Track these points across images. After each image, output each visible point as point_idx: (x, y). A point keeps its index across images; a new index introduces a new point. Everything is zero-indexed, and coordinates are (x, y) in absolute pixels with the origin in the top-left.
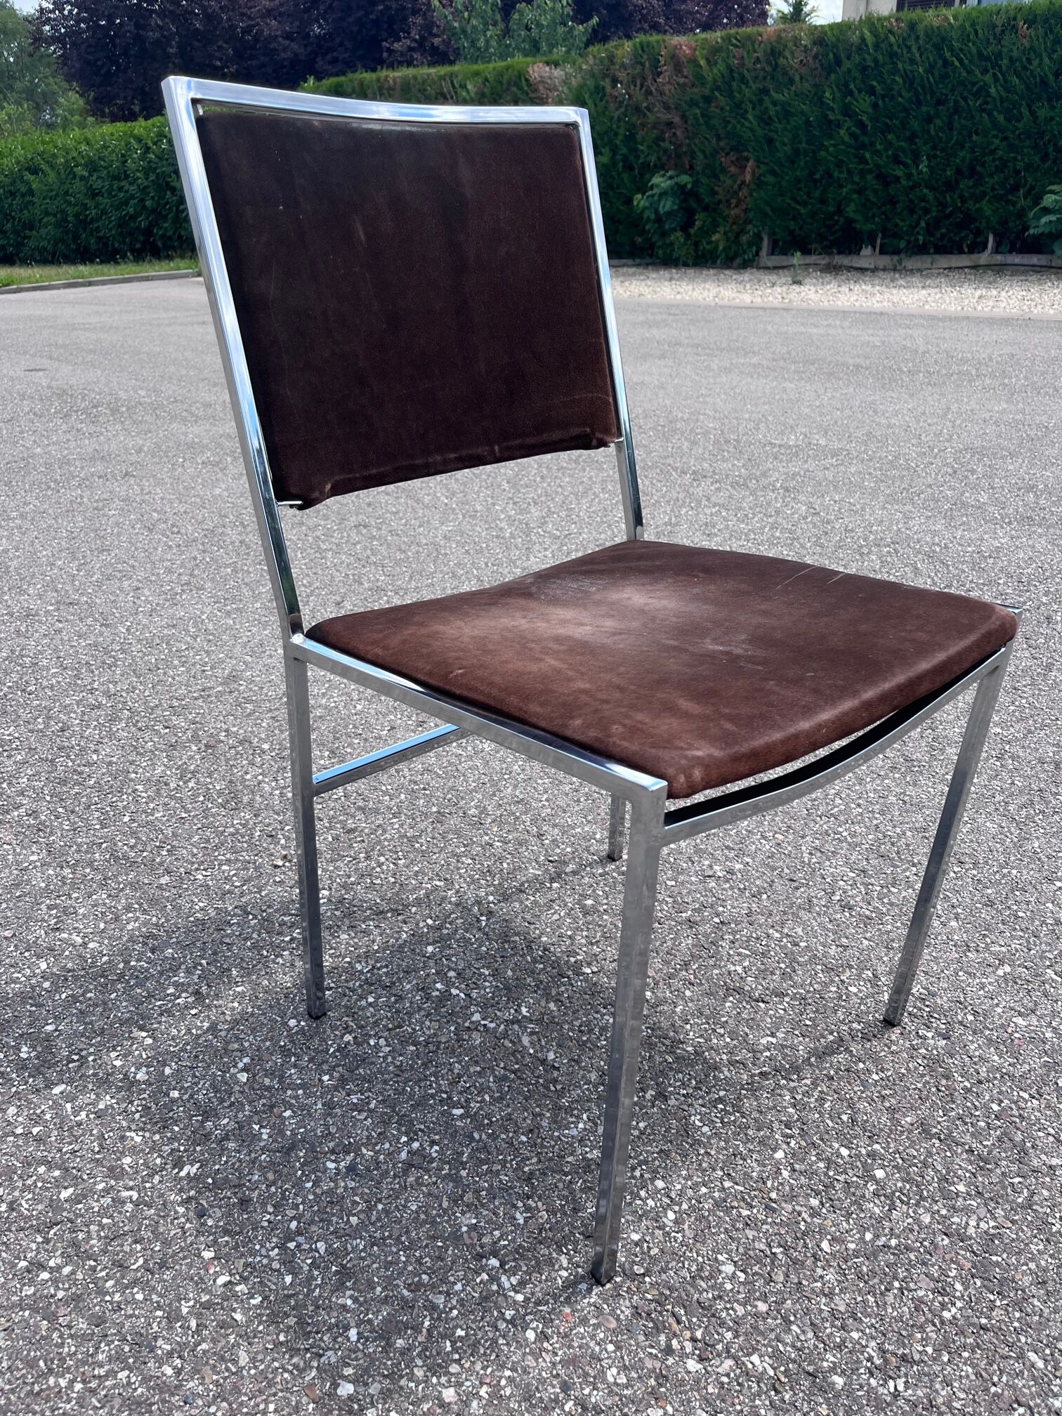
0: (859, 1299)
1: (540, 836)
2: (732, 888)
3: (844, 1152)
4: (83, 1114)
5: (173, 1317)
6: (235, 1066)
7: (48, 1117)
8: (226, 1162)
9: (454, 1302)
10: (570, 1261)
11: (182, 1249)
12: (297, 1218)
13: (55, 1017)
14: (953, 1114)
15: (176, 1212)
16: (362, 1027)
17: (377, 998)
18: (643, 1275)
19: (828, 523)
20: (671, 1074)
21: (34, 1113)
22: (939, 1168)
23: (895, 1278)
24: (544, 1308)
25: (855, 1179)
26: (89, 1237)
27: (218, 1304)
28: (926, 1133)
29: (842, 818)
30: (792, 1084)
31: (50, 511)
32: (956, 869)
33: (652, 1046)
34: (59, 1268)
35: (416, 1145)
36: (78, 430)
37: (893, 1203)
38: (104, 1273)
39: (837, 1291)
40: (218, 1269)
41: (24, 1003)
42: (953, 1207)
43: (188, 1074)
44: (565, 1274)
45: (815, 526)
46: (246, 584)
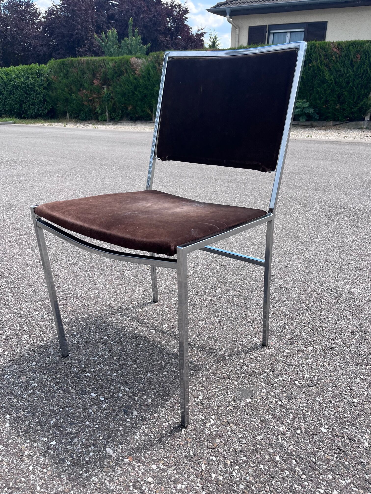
3: (322, 313)
18: (286, 336)
21: (116, 318)
22: (344, 315)
23: (342, 332)
25: (326, 318)
34: (144, 344)
35: (219, 318)
39: (330, 335)
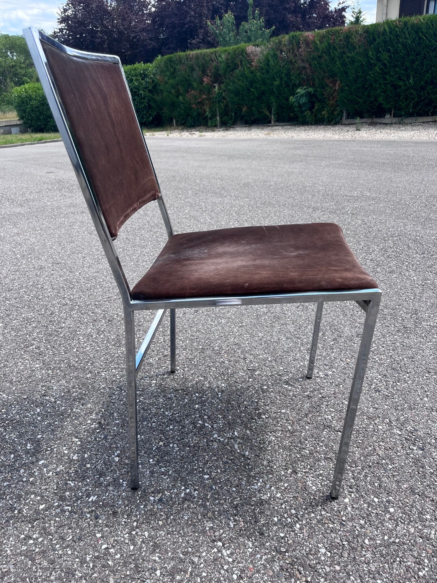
0: (381, 565)
1: (245, 359)
2: (327, 382)
3: (376, 500)
4: (51, 473)
5: (83, 561)
6: (114, 454)
7: (36, 474)
8: (108, 496)
9: (202, 561)
10: (253, 545)
11: (88, 532)
12: (137, 521)
13: (42, 432)
14: (425, 484)
15: (86, 516)
16: (167, 439)
17: (174, 427)
18: (285, 552)
19: (370, 227)
20: (299, 462)
21: (31, 472)
22: (418, 508)
23: (398, 556)
24: (241, 565)
25: (380, 512)
26: (50, 526)
27: (102, 557)
28: (413, 492)
29: (376, 352)
30: (353, 469)
31: (52, 227)
32: (427, 375)
33: (291, 450)
34: (37, 539)
35: (188, 491)
36: (65, 195)
37: (397, 523)
38: (55, 542)
39: (371, 562)
40: (102, 542)
41: (30, 426)
42: (424, 525)
43: (94, 457)
44: (250, 550)
45: (365, 229)
46: (128, 255)
